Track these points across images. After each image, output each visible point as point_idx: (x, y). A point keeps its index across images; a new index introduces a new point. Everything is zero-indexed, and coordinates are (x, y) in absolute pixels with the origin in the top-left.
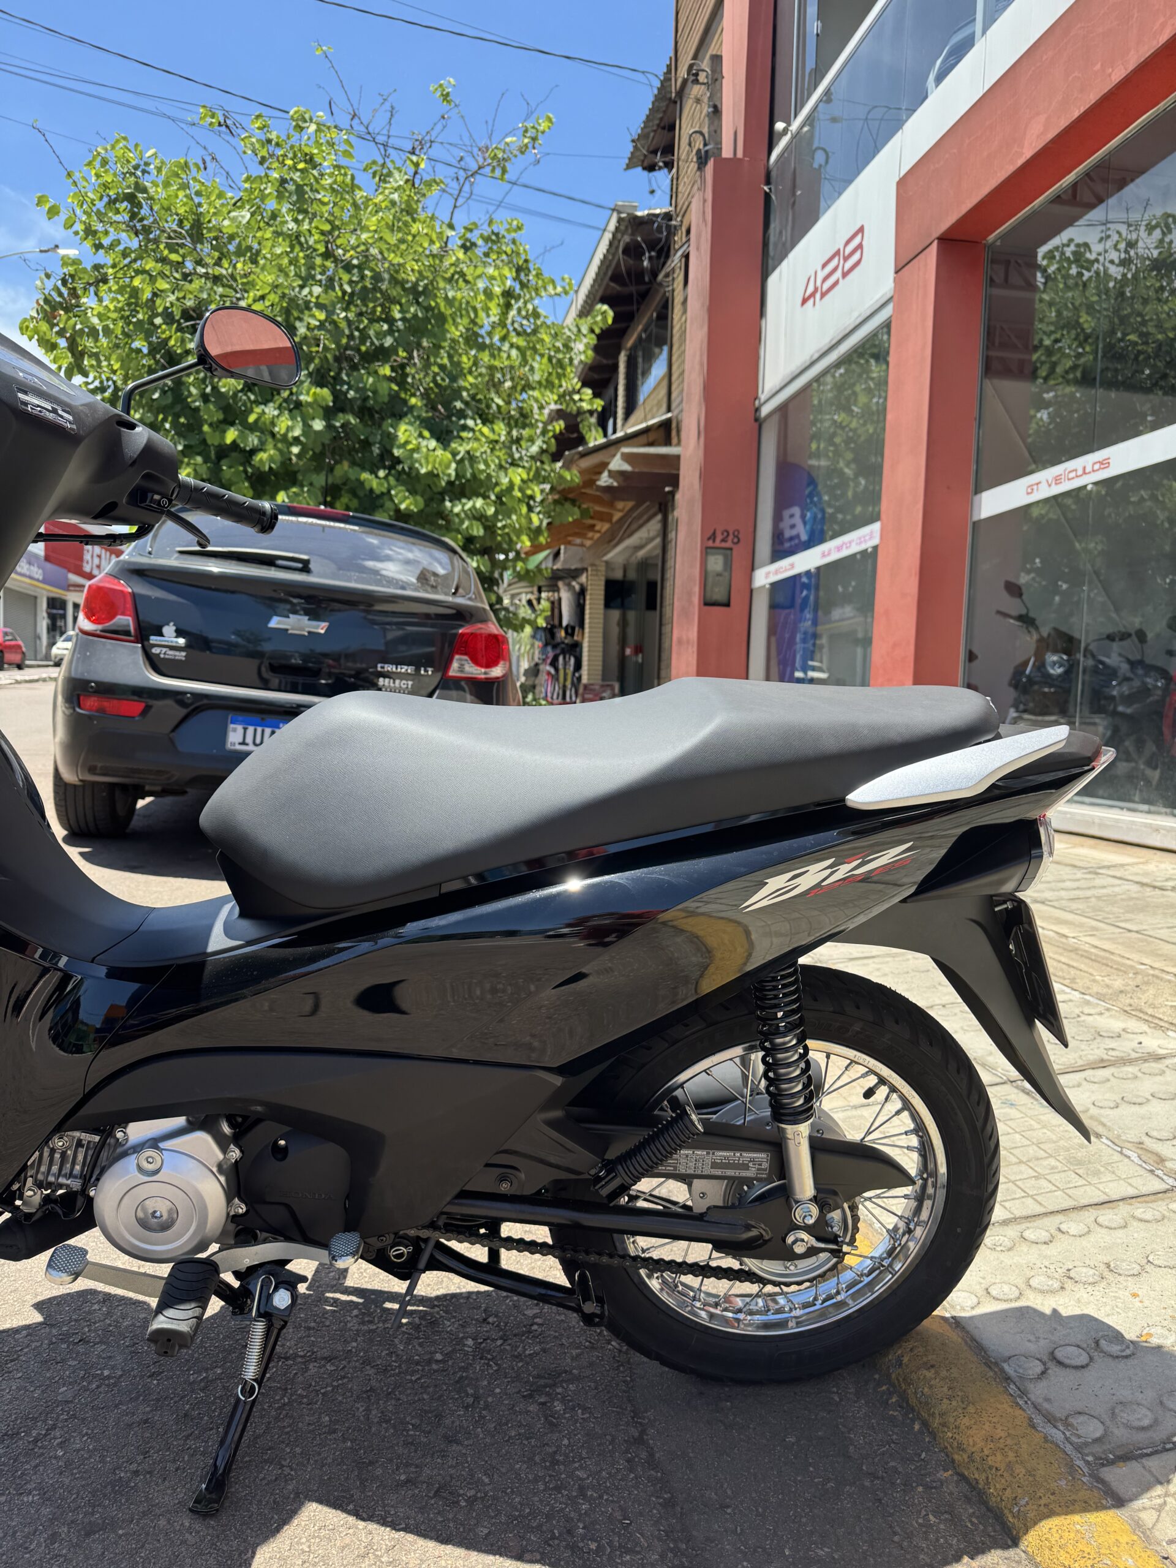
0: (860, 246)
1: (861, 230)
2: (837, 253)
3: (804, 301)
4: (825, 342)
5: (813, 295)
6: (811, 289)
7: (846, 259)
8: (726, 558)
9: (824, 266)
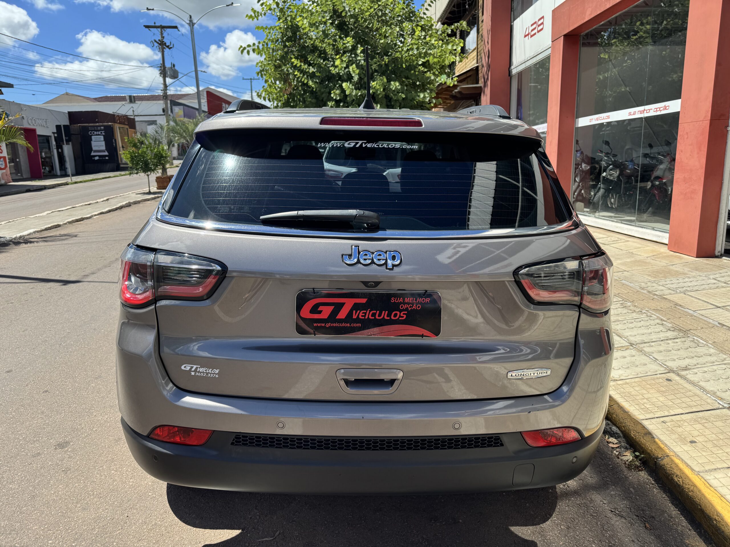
0: (542, 23)
1: (543, 17)
2: (535, 23)
3: (525, 36)
4: (532, 54)
5: (528, 35)
6: (527, 33)
7: (539, 26)
9: (532, 25)
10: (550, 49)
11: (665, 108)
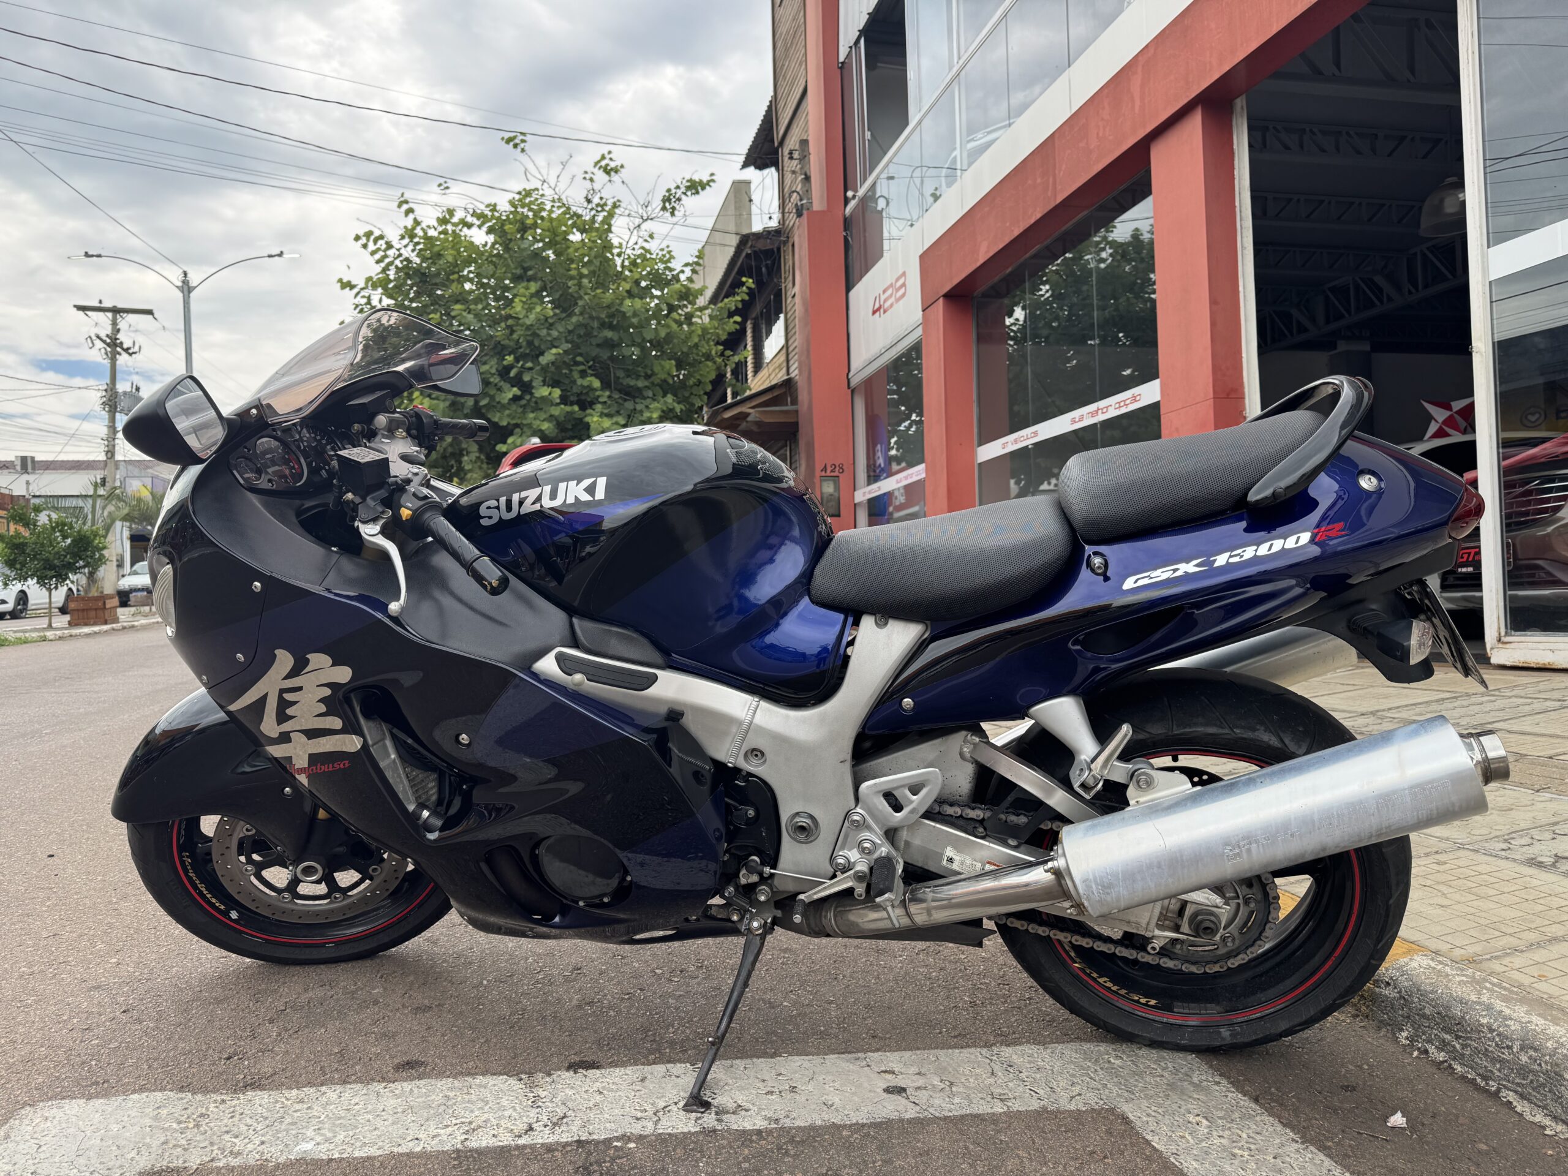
0: (904, 285)
1: (904, 274)
2: (891, 285)
3: (874, 312)
4: (888, 342)
5: (879, 309)
6: (877, 306)
7: (898, 290)
8: (835, 484)
9: (884, 292)
10: (921, 327)
11: (1134, 399)
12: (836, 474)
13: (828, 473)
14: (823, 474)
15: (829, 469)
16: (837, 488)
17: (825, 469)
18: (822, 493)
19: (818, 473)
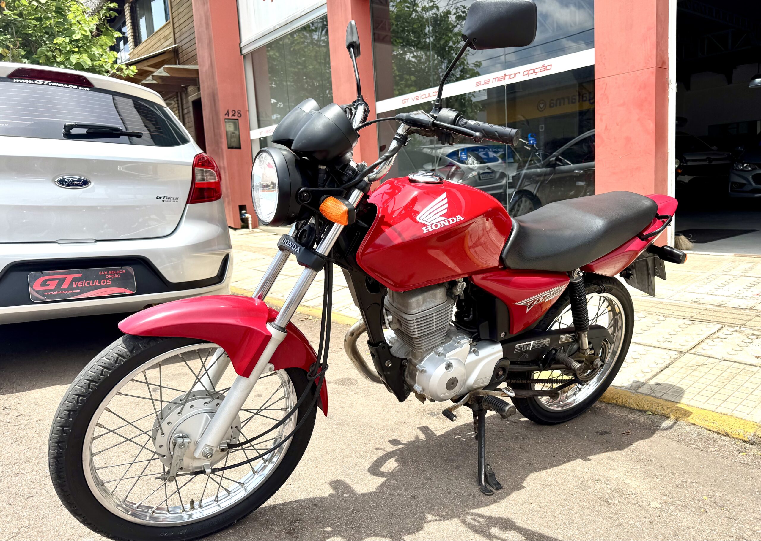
8: (235, 124)
10: (325, 7)
11: (545, 68)
12: (236, 117)
13: (230, 117)
14: (227, 117)
15: (231, 114)
16: (236, 127)
17: (228, 114)
18: (227, 132)
19: (222, 116)
